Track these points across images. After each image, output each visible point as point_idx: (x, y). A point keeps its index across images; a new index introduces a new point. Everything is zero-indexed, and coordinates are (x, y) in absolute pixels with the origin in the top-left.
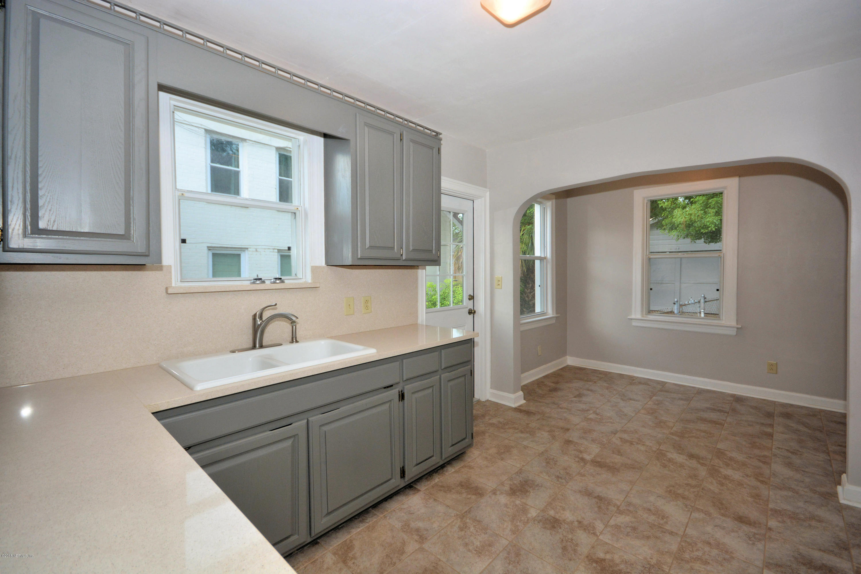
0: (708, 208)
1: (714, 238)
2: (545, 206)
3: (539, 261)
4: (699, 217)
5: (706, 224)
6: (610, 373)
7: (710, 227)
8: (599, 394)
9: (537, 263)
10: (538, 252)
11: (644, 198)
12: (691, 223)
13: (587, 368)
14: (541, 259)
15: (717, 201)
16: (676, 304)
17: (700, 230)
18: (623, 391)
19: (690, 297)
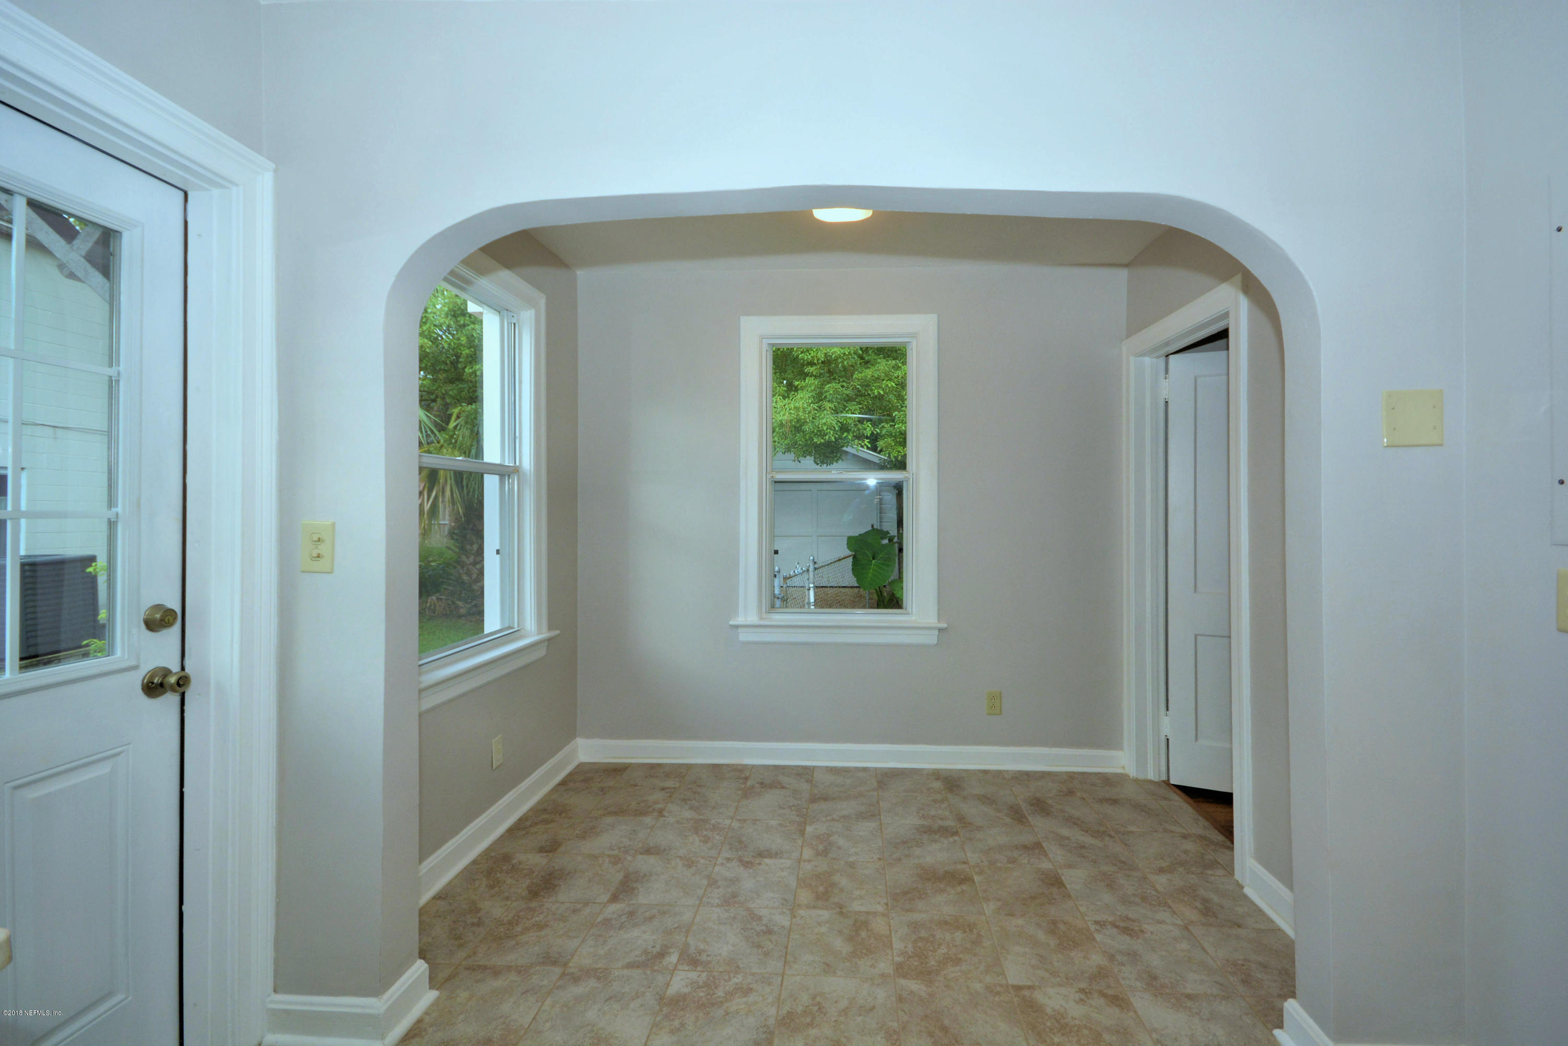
0: (822, 400)
1: (828, 455)
2: (514, 320)
3: (496, 478)
4: (810, 415)
5: (821, 429)
6: (689, 767)
7: (827, 434)
8: (680, 857)
9: (491, 483)
10: (492, 452)
11: (762, 338)
12: (798, 425)
13: (631, 764)
14: (504, 472)
15: (836, 389)
16: (777, 576)
17: (811, 439)
18: (736, 825)
19: (797, 563)
